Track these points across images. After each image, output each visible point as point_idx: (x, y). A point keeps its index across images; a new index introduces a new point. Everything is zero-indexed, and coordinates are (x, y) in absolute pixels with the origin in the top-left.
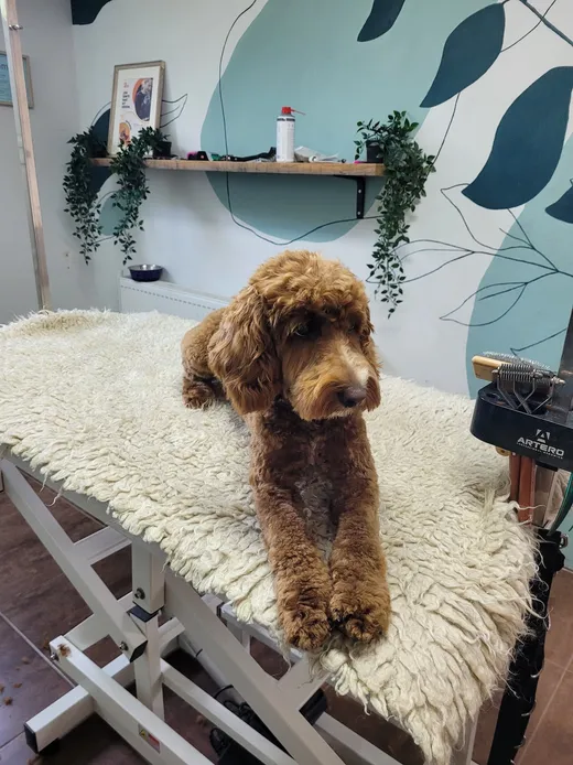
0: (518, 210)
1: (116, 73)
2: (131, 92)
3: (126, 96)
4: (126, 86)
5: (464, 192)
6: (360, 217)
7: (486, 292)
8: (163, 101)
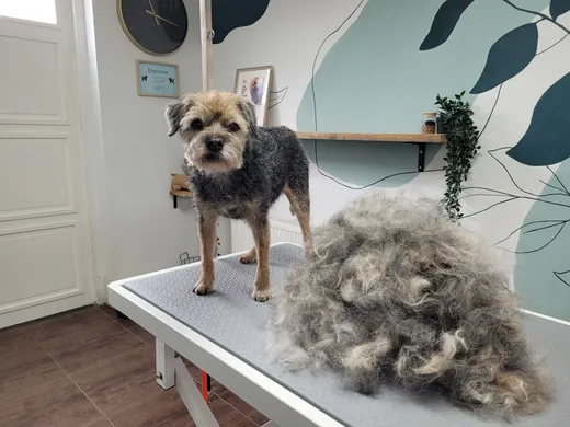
0: (555, 167)
1: (237, 74)
2: (248, 86)
3: (244, 88)
4: (245, 82)
5: (508, 153)
6: (421, 170)
7: (530, 227)
8: (271, 92)
